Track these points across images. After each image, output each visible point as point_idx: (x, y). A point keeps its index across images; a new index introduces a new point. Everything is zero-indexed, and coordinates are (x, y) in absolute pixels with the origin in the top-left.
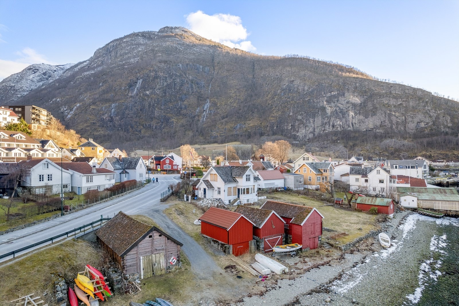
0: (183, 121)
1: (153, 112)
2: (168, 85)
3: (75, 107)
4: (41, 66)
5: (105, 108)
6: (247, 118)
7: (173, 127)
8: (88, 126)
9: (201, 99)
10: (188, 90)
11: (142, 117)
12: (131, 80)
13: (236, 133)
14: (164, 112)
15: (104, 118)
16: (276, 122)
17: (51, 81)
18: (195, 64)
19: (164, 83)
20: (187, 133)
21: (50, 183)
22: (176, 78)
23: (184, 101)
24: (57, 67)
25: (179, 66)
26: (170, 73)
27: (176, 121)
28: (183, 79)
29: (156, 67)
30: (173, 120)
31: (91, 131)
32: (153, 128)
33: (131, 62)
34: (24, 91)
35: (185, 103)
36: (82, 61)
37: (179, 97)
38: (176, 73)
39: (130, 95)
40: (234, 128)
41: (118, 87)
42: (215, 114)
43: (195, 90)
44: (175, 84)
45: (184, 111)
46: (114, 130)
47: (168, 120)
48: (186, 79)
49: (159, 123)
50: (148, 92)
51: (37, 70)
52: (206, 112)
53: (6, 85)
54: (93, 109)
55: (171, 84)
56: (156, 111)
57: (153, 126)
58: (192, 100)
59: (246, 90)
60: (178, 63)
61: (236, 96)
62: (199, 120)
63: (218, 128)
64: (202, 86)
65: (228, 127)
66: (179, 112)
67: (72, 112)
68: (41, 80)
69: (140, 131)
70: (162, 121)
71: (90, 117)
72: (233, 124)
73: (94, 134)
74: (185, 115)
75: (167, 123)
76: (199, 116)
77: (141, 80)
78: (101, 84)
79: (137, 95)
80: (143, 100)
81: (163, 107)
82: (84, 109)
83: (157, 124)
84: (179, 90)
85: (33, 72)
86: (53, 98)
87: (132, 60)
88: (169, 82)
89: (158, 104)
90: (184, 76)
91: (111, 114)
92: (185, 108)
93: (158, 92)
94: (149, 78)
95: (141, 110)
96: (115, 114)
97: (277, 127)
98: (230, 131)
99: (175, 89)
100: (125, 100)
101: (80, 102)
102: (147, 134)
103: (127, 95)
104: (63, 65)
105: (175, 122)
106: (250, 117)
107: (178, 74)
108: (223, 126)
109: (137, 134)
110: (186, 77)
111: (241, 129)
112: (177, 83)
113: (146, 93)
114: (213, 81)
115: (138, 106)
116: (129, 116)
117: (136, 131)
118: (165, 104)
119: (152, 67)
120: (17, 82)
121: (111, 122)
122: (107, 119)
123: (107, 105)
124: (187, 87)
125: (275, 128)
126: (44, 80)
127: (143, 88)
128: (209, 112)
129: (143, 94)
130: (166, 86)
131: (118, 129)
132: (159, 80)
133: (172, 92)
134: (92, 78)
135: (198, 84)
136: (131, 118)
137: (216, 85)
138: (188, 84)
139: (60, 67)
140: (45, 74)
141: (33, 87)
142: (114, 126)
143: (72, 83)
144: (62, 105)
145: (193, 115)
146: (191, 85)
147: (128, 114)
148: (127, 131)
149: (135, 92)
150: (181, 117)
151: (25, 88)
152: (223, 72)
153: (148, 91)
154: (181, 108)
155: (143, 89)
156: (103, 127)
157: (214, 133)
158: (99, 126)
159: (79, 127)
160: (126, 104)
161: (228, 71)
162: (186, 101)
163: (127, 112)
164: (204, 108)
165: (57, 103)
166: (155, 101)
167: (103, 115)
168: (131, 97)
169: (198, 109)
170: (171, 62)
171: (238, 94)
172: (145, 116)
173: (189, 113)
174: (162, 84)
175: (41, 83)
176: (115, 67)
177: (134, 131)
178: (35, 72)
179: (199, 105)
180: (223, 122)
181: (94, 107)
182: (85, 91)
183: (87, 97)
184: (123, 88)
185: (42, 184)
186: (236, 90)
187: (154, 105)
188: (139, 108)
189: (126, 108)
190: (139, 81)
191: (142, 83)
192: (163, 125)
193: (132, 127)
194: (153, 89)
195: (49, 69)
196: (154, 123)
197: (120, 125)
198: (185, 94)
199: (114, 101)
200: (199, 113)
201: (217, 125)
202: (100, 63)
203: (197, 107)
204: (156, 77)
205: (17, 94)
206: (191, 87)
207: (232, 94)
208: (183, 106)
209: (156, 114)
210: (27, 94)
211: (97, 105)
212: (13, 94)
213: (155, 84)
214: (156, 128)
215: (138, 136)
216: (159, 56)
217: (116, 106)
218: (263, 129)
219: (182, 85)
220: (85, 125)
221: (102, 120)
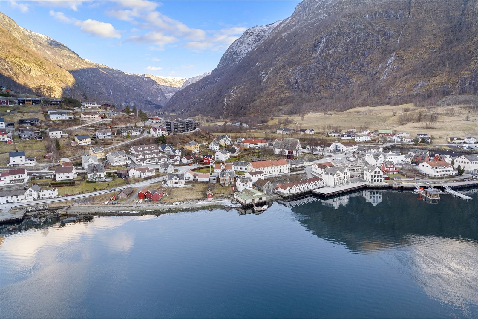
0: (362, 80)
1: (333, 72)
2: (351, 41)
3: (270, 71)
4: (255, 29)
5: (292, 71)
6: (434, 73)
7: (351, 86)
8: (276, 89)
9: (386, 52)
10: (373, 43)
11: (323, 77)
12: (315, 40)
13: (415, 93)
14: (345, 71)
15: (291, 80)
16: (469, 77)
17: (262, 41)
18: (386, 10)
19: (347, 39)
20: (363, 92)
21: (134, 175)
22: (360, 32)
23: (367, 57)
24: (267, 27)
25: (365, 16)
26: (354, 28)
27: (356, 80)
28: (368, 31)
29: (339, 23)
30: (353, 79)
31: (279, 94)
32: (332, 89)
33: (320, 19)
34: (243, 54)
35: (367, 59)
36: (286, 18)
37: (361, 53)
38: (361, 26)
39: (314, 56)
40: (415, 87)
41: (304, 49)
42: (398, 70)
43: (381, 43)
44: (359, 39)
45: (365, 69)
46: (298, 91)
47: (348, 79)
48: (371, 32)
49: (338, 83)
50: (330, 52)
51: (252, 33)
52: (389, 67)
53: (231, 51)
54: (282, 72)
55: (354, 39)
56: (336, 71)
57: (332, 86)
58: (376, 54)
59: (445, 35)
60: (365, 13)
61: (430, 44)
62: (379, 78)
63: (397, 87)
64: (390, 36)
65: (407, 85)
66: (360, 70)
67: (267, 77)
68: (255, 42)
69: (320, 92)
70: (342, 80)
71: (280, 80)
72: (415, 82)
73: (281, 96)
74: (366, 73)
75: (346, 82)
76: (380, 73)
77: (325, 39)
78: (292, 46)
79: (320, 55)
80: (326, 59)
81: (343, 66)
82: (275, 73)
83: (337, 83)
84: (363, 45)
85: (249, 36)
86: (256, 63)
87: (321, 17)
88: (352, 37)
89: (339, 63)
90: (370, 27)
91: (296, 77)
92: (367, 65)
93: (340, 50)
94: (333, 36)
95: (323, 70)
96: (300, 76)
97: (470, 84)
98: (409, 90)
99: (358, 45)
100: (309, 62)
101: (274, 66)
102: (326, 95)
103: (311, 56)
104: (273, 24)
105: (354, 81)
106: (438, 71)
107: (363, 27)
108: (403, 84)
109: (317, 95)
110: (372, 28)
111: (423, 87)
112: (361, 38)
113: (329, 52)
114: (404, 28)
115: (320, 67)
116: (311, 78)
117: (317, 92)
118: (347, 62)
119: (336, 23)
120: (239, 46)
121: (296, 84)
122: (293, 81)
123: (293, 68)
124: (372, 41)
125: (467, 84)
126: (257, 42)
127: (327, 47)
128: (392, 68)
129: (326, 54)
130: (349, 43)
131: (302, 91)
132: (342, 36)
133: (355, 48)
134: (287, 40)
135: (385, 35)
136: (313, 79)
137: (408, 32)
138: (373, 36)
139: (270, 26)
140: (258, 36)
141: (249, 50)
142: (298, 87)
143: (273, 45)
144: (260, 70)
145: (374, 73)
146: (377, 37)
147: (311, 76)
148: (308, 92)
149: (318, 53)
150: (361, 75)
151: (243, 51)
152: (420, 13)
153: (330, 50)
154: (362, 65)
155: (326, 49)
156: (289, 89)
157: (391, 93)
158: (286, 88)
159: (270, 90)
160: (309, 65)
161: (427, 11)
162: (369, 56)
163: (310, 73)
164: (387, 64)
165: (258, 67)
166: (336, 60)
167: (290, 78)
168: (315, 58)
169: (381, 65)
170: (356, 14)
171: (433, 42)
172: (326, 76)
173: (370, 70)
174: (344, 41)
175: (255, 45)
176: (305, 27)
177: (314, 92)
178: (251, 36)
179: (382, 60)
180: (403, 80)
181: (283, 71)
182: (279, 55)
183: (279, 61)
184: (308, 50)
185: (132, 175)
186: (431, 36)
187: (335, 65)
188: (321, 68)
189: (309, 70)
190: (323, 40)
191: (325, 43)
192: (342, 85)
193: (313, 88)
194: (336, 47)
195: (261, 30)
196: (333, 83)
197: (303, 87)
198: (369, 50)
199: (299, 64)
200: (381, 70)
201: (396, 84)
202: (297, 20)
203: (380, 62)
204: (340, 34)
205: (238, 58)
206: (376, 39)
207: (425, 42)
208: (365, 63)
209: (337, 74)
210: (245, 57)
211: (285, 68)
212: (235, 58)
213: (338, 42)
214: (335, 88)
215: (317, 97)
216: (346, 8)
217: (301, 69)
218: (450, 87)
219: (366, 39)
220: (275, 88)
221: (289, 83)
